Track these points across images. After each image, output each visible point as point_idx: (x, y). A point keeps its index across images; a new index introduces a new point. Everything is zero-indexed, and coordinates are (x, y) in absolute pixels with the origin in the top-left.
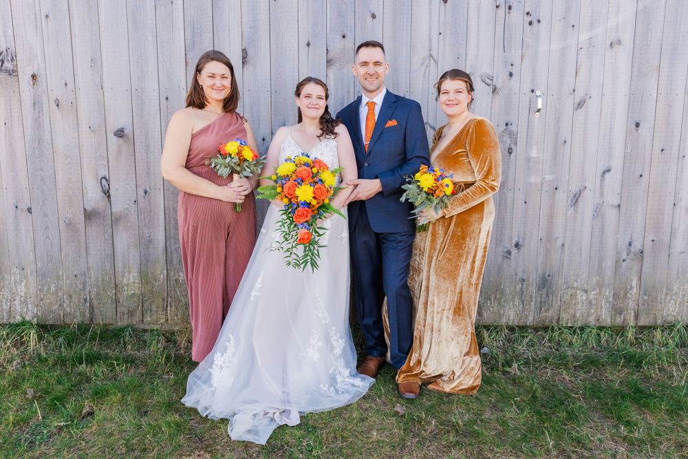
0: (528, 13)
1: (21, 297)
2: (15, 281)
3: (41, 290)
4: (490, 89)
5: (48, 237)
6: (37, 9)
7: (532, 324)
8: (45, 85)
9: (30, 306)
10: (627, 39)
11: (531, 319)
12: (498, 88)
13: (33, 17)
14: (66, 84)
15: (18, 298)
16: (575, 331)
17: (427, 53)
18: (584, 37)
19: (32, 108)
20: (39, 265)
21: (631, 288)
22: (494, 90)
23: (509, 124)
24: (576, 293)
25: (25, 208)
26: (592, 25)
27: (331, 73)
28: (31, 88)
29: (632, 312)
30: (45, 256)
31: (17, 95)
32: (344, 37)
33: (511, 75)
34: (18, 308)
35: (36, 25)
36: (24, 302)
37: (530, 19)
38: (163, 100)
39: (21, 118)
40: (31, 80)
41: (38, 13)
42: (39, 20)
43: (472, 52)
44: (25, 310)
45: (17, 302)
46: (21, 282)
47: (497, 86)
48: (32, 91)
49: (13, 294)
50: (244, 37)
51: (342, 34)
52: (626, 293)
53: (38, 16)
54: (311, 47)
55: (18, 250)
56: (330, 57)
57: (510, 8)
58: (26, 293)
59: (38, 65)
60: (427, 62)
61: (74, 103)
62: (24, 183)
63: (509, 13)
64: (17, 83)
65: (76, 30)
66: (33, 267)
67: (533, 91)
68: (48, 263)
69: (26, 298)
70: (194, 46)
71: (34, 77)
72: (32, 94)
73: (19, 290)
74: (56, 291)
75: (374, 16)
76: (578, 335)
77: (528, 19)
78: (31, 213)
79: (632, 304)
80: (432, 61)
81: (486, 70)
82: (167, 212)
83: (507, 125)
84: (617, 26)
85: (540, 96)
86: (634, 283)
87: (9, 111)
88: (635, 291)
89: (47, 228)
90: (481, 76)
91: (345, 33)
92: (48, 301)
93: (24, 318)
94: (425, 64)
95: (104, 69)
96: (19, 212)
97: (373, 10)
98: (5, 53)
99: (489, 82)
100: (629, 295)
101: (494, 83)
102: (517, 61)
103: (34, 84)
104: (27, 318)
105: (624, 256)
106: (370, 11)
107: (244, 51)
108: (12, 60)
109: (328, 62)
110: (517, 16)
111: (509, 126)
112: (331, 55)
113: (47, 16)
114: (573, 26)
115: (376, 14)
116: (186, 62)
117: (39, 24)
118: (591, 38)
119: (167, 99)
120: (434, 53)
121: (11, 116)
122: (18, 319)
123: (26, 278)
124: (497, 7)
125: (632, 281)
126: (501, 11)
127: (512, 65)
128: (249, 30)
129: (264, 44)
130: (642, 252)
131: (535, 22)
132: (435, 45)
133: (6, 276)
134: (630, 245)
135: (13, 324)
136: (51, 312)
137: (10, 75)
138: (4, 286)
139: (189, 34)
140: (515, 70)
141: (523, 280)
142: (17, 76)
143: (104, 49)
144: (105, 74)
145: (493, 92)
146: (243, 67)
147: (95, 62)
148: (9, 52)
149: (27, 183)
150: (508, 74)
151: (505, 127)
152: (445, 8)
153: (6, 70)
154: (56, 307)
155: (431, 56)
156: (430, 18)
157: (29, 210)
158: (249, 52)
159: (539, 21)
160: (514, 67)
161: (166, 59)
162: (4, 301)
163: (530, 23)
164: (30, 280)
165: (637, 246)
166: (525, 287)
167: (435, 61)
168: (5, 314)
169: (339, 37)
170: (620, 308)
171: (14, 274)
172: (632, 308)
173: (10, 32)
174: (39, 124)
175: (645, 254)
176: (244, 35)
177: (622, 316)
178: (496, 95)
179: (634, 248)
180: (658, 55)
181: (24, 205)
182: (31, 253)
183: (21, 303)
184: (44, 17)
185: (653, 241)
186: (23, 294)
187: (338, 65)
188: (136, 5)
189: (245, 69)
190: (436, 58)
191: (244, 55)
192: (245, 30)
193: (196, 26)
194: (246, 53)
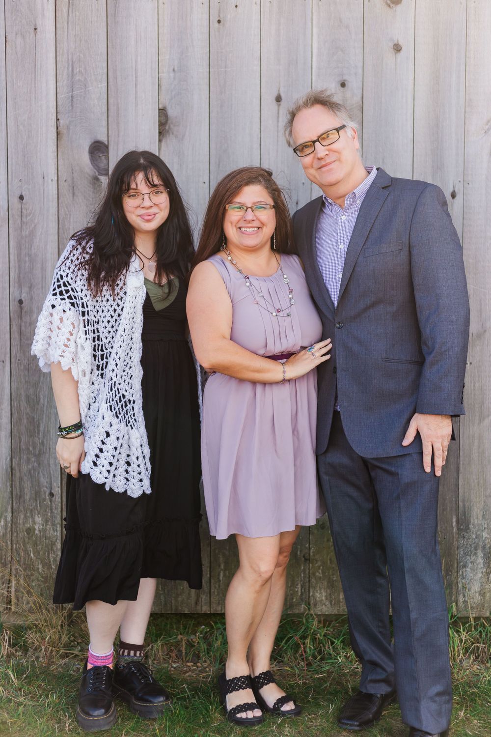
32: (343, 85)
38: (15, 201)
50: (163, 88)
51: (339, 79)
54: (282, 103)
70: (72, 106)
75: (397, 48)
82: (15, 403)
91: (345, 78)
97: (396, 38)
106: (391, 40)
107: (163, 112)
115: (400, 43)
116: (58, 133)
119: (21, 198)
128: (172, 75)
129: (198, 99)
139: (63, 82)
146: (160, 141)
158: (171, 112)
161: (21, 127)
169: (334, 85)
176: (164, 83)
189: (163, 143)
191: (163, 121)
192: (164, 76)
193: (76, 70)
194: (166, 116)
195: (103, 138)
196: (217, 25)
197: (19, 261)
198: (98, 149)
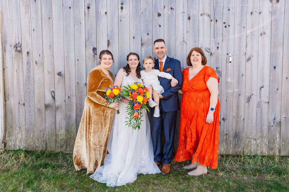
0: (224, 23)
1: (19, 139)
2: (17, 133)
3: (27, 137)
4: (209, 54)
5: (30, 115)
6: (30, 27)
7: (231, 154)
8: (32, 56)
9: (22, 143)
10: (268, 32)
11: (231, 152)
12: (212, 53)
13: (28, 30)
14: (40, 55)
15: (18, 140)
16: (251, 157)
17: (182, 40)
18: (249, 32)
19: (27, 65)
20: (27, 126)
21: (276, 138)
22: (211, 54)
23: (218, 68)
24: (251, 140)
25: (22, 104)
26: (252, 27)
27: (143, 49)
28: (26, 57)
29: (277, 149)
30: (29, 123)
31: (21, 60)
32: (148, 34)
33: (218, 48)
34: (18, 144)
35: (30, 34)
36: (20, 141)
37: (225, 25)
38: (76, 61)
39: (22, 69)
40: (27, 54)
41: (30, 29)
42: (31, 32)
43: (201, 39)
44: (20, 145)
45: (17, 141)
46: (20, 133)
47: (212, 52)
48: (27, 58)
49: (16, 138)
50: (108, 36)
51: (147, 33)
52: (274, 141)
53: (30, 30)
54: (135, 39)
55: (19, 121)
56: (142, 42)
57: (216, 21)
58: (21, 138)
59: (30, 48)
60: (182, 43)
61: (42, 63)
62: (22, 93)
63: (216, 23)
64: (21, 55)
65: (44, 35)
66: (24, 127)
67: (228, 54)
68: (30, 126)
69: (21, 140)
70: (89, 40)
71: (28, 53)
72: (27, 60)
73: (18, 136)
74: (33, 137)
75: (160, 26)
76: (252, 159)
77: (224, 25)
78: (24, 105)
79: (277, 146)
80: (184, 42)
81: (207, 46)
82: (77, 105)
83: (217, 68)
84: (263, 27)
85: (231, 56)
86: (277, 136)
87: (18, 66)
88: (278, 140)
89: (30, 111)
90: (205, 48)
92: (29, 141)
93: (20, 148)
94: (182, 44)
95: (54, 49)
96: (20, 105)
97: (160, 24)
98: (18, 44)
99: (209, 51)
100: (275, 142)
101: (211, 51)
102: (220, 42)
103: (28, 56)
104: (21, 148)
105: (272, 124)
106: (159, 24)
107: (108, 41)
108: (20, 47)
109: (142, 44)
110: (220, 24)
111: (218, 69)
112: (143, 41)
113: (34, 30)
114: (244, 27)
116: (86, 46)
117: (31, 33)
118: (252, 32)
119: (78, 60)
120: (185, 40)
121: (19, 68)
122: (18, 148)
123: (22, 132)
124: (211, 21)
125: (276, 135)
126: (213, 22)
127: (218, 44)
128: (110, 33)
129: (116, 38)
130: (280, 123)
131: (227, 26)
132: (185, 37)
133: (14, 131)
134: (274, 119)
135: (16, 150)
136: (31, 145)
137: (19, 52)
138: (13, 135)
139: (87, 35)
140: (219, 46)
141: (227, 135)
142: (22, 53)
143: (54, 42)
144: (54, 51)
145: (210, 55)
146: (108, 47)
147: (51, 47)
148: (19, 44)
149: (23, 94)
150: (216, 47)
151: (216, 69)
152: (189, 21)
153: (18, 50)
154: (33, 143)
155: (184, 41)
156: (183, 26)
157: (24, 104)
158: (110, 41)
159: (229, 26)
160: (219, 45)
161: (78, 45)
162: (13, 141)
163: (226, 27)
164: (23, 133)
165: (278, 120)
166: (227, 137)
167: (186, 43)
168: (13, 146)
169: (146, 34)
170: (272, 147)
171: (17, 130)
172: (277, 147)
173: (20, 36)
174: (29, 71)
175: (282, 123)
176: (108, 35)
177: (273, 151)
178: (212, 56)
179: (276, 120)
180: (282, 38)
181: (22, 103)
182: (24, 122)
183: (19, 142)
184: (32, 30)
185: (285, 118)
186: (20, 138)
187: (146, 45)
188: (67, 25)
189: (108, 48)
190: (186, 42)
191: (108, 43)
192: (109, 33)
193: (90, 32)
194: (109, 42)
195: (95, 47)
196: (120, 22)
197: (78, 74)
198: (94, 49)
